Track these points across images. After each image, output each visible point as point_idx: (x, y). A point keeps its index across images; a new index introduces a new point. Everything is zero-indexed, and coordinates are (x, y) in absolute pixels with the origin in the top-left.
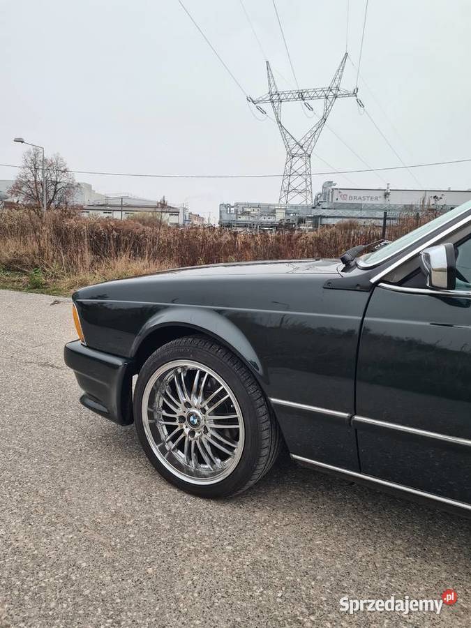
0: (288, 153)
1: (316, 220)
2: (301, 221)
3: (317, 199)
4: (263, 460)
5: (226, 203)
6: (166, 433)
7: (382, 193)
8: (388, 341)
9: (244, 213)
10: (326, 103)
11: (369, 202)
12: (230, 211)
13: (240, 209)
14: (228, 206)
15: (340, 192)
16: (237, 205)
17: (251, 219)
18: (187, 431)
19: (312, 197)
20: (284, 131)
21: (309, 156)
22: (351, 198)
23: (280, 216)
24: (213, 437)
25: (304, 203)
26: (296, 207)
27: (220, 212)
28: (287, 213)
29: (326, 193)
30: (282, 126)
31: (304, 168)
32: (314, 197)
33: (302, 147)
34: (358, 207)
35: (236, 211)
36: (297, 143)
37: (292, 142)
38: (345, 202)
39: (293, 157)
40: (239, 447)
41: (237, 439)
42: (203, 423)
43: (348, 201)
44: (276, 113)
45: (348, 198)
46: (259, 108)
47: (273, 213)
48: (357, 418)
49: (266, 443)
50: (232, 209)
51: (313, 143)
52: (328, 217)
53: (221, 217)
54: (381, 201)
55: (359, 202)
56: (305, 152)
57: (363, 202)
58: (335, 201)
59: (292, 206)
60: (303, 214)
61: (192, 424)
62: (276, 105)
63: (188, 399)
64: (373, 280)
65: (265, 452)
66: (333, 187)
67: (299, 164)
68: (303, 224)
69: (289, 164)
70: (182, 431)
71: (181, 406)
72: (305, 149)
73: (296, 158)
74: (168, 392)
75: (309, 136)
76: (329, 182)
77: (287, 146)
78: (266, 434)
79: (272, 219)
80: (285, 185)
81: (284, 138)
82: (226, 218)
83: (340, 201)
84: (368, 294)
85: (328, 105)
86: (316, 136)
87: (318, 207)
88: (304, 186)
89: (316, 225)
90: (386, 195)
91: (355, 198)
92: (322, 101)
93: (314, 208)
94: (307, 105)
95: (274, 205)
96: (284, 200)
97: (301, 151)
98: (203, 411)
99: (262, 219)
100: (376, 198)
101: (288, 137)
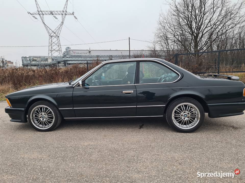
0: (49, 35)
1: (65, 62)
2: (59, 62)
3: (64, 53)
4: (59, 120)
5: (24, 56)
6: (36, 122)
7: (88, 51)
8: (78, 96)
9: (33, 60)
10: (62, 17)
11: (84, 54)
12: (27, 60)
13: (31, 59)
14: (26, 57)
15: (73, 51)
16: (30, 57)
17: (37, 63)
18: (42, 120)
19: (62, 53)
20: (46, 26)
21: (59, 37)
22: (77, 53)
23: (50, 61)
24: (48, 119)
25: (59, 55)
26: (56, 57)
27: (22, 60)
28: (53, 60)
29: (67, 51)
30: (45, 24)
31: (57, 41)
32: (63, 53)
33: (55, 33)
34: (80, 57)
35: (30, 60)
36: (53, 32)
37: (50, 31)
38: (75, 55)
39: (52, 37)
40: (54, 120)
41: (53, 118)
42: (45, 117)
43: (76, 54)
44: (42, 19)
45: (76, 53)
46: (34, 17)
47: (47, 60)
48: (74, 108)
49: (59, 117)
50: (28, 59)
51: (59, 32)
52: (69, 61)
53: (23, 62)
54: (88, 54)
55: (80, 55)
56: (57, 35)
57: (82, 55)
58: (71, 54)
59: (54, 57)
60: (59, 60)
61: (43, 118)
62: (41, 16)
63: (41, 113)
64: (73, 86)
65: (59, 119)
66: (70, 49)
67: (55, 40)
68: (60, 64)
69: (50, 40)
70: (40, 120)
71: (40, 115)
72: (57, 34)
73: (53, 38)
74: (36, 113)
75: (57, 29)
76: (68, 47)
77: (49, 33)
78: (59, 116)
79: (46, 62)
80: (50, 48)
81: (47, 30)
82: (25, 62)
83: (73, 54)
84: (73, 89)
85: (63, 17)
86: (60, 29)
87: (65, 57)
88: (58, 48)
89: (65, 64)
90: (90, 52)
91: (79, 53)
92: (61, 16)
93: (63, 57)
94: (55, 17)
95: (46, 57)
96: (50, 54)
97: (55, 35)
98: (45, 115)
99: (42, 62)
100: (86, 53)
101: (48, 29)
